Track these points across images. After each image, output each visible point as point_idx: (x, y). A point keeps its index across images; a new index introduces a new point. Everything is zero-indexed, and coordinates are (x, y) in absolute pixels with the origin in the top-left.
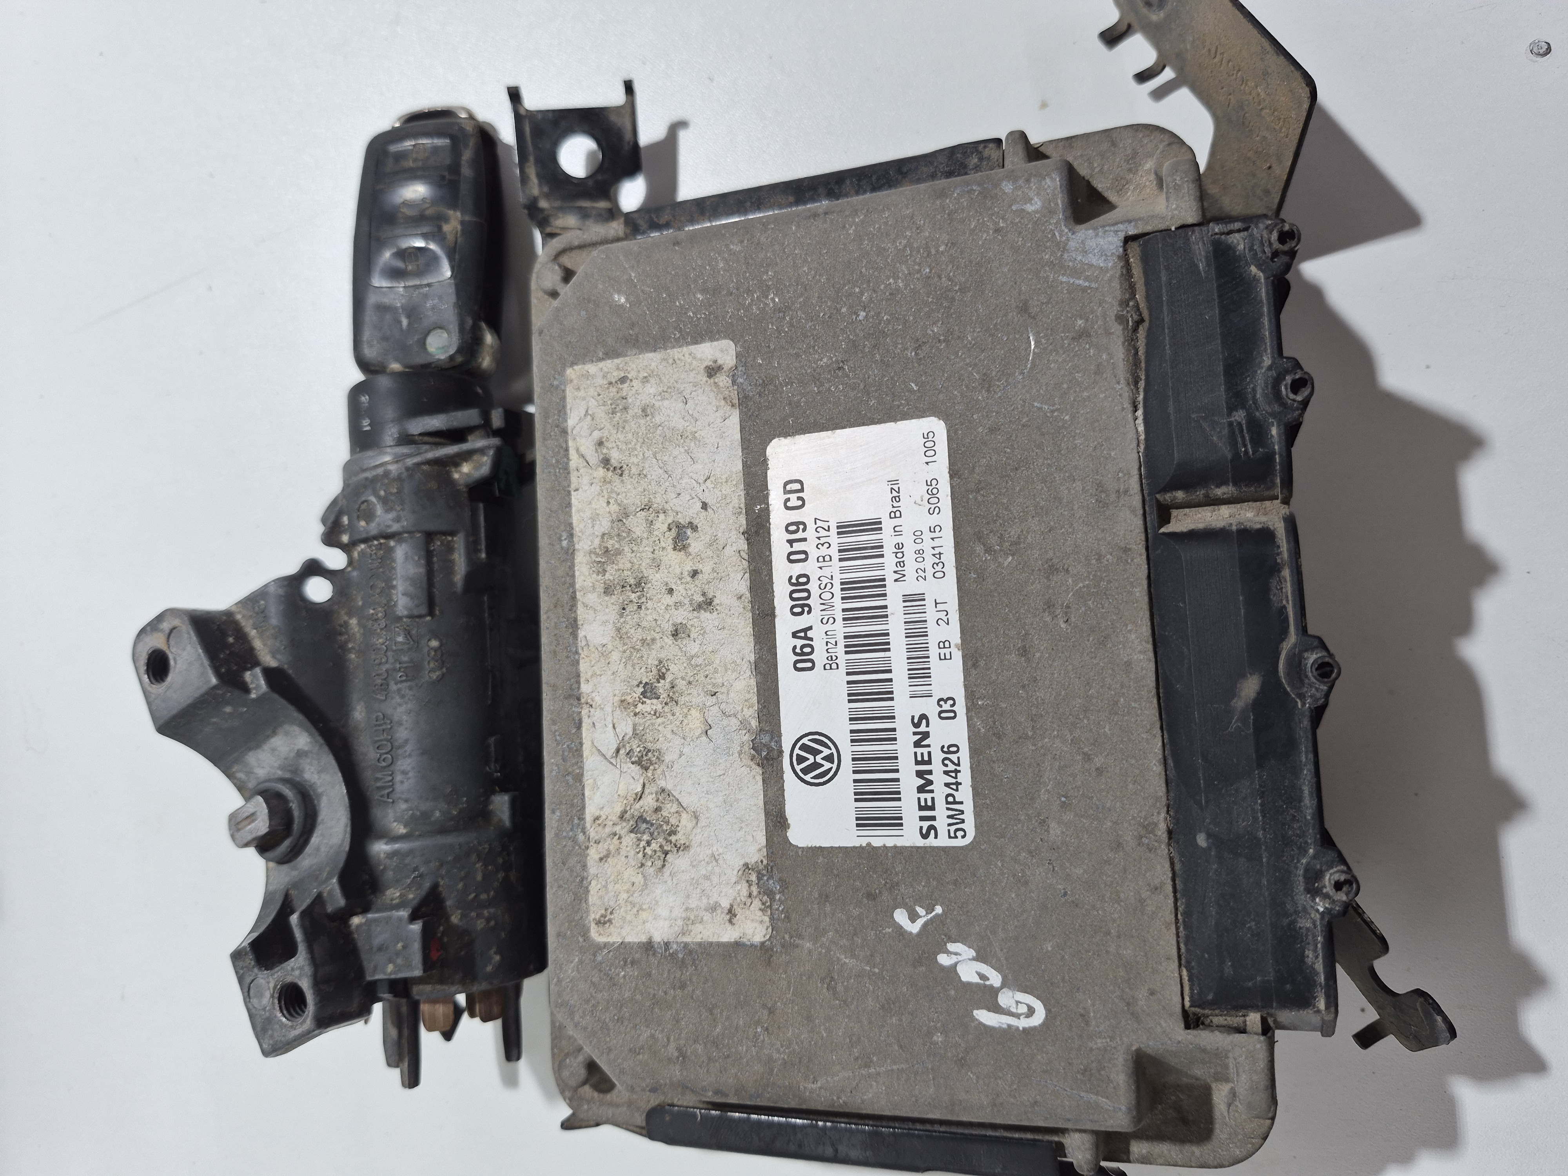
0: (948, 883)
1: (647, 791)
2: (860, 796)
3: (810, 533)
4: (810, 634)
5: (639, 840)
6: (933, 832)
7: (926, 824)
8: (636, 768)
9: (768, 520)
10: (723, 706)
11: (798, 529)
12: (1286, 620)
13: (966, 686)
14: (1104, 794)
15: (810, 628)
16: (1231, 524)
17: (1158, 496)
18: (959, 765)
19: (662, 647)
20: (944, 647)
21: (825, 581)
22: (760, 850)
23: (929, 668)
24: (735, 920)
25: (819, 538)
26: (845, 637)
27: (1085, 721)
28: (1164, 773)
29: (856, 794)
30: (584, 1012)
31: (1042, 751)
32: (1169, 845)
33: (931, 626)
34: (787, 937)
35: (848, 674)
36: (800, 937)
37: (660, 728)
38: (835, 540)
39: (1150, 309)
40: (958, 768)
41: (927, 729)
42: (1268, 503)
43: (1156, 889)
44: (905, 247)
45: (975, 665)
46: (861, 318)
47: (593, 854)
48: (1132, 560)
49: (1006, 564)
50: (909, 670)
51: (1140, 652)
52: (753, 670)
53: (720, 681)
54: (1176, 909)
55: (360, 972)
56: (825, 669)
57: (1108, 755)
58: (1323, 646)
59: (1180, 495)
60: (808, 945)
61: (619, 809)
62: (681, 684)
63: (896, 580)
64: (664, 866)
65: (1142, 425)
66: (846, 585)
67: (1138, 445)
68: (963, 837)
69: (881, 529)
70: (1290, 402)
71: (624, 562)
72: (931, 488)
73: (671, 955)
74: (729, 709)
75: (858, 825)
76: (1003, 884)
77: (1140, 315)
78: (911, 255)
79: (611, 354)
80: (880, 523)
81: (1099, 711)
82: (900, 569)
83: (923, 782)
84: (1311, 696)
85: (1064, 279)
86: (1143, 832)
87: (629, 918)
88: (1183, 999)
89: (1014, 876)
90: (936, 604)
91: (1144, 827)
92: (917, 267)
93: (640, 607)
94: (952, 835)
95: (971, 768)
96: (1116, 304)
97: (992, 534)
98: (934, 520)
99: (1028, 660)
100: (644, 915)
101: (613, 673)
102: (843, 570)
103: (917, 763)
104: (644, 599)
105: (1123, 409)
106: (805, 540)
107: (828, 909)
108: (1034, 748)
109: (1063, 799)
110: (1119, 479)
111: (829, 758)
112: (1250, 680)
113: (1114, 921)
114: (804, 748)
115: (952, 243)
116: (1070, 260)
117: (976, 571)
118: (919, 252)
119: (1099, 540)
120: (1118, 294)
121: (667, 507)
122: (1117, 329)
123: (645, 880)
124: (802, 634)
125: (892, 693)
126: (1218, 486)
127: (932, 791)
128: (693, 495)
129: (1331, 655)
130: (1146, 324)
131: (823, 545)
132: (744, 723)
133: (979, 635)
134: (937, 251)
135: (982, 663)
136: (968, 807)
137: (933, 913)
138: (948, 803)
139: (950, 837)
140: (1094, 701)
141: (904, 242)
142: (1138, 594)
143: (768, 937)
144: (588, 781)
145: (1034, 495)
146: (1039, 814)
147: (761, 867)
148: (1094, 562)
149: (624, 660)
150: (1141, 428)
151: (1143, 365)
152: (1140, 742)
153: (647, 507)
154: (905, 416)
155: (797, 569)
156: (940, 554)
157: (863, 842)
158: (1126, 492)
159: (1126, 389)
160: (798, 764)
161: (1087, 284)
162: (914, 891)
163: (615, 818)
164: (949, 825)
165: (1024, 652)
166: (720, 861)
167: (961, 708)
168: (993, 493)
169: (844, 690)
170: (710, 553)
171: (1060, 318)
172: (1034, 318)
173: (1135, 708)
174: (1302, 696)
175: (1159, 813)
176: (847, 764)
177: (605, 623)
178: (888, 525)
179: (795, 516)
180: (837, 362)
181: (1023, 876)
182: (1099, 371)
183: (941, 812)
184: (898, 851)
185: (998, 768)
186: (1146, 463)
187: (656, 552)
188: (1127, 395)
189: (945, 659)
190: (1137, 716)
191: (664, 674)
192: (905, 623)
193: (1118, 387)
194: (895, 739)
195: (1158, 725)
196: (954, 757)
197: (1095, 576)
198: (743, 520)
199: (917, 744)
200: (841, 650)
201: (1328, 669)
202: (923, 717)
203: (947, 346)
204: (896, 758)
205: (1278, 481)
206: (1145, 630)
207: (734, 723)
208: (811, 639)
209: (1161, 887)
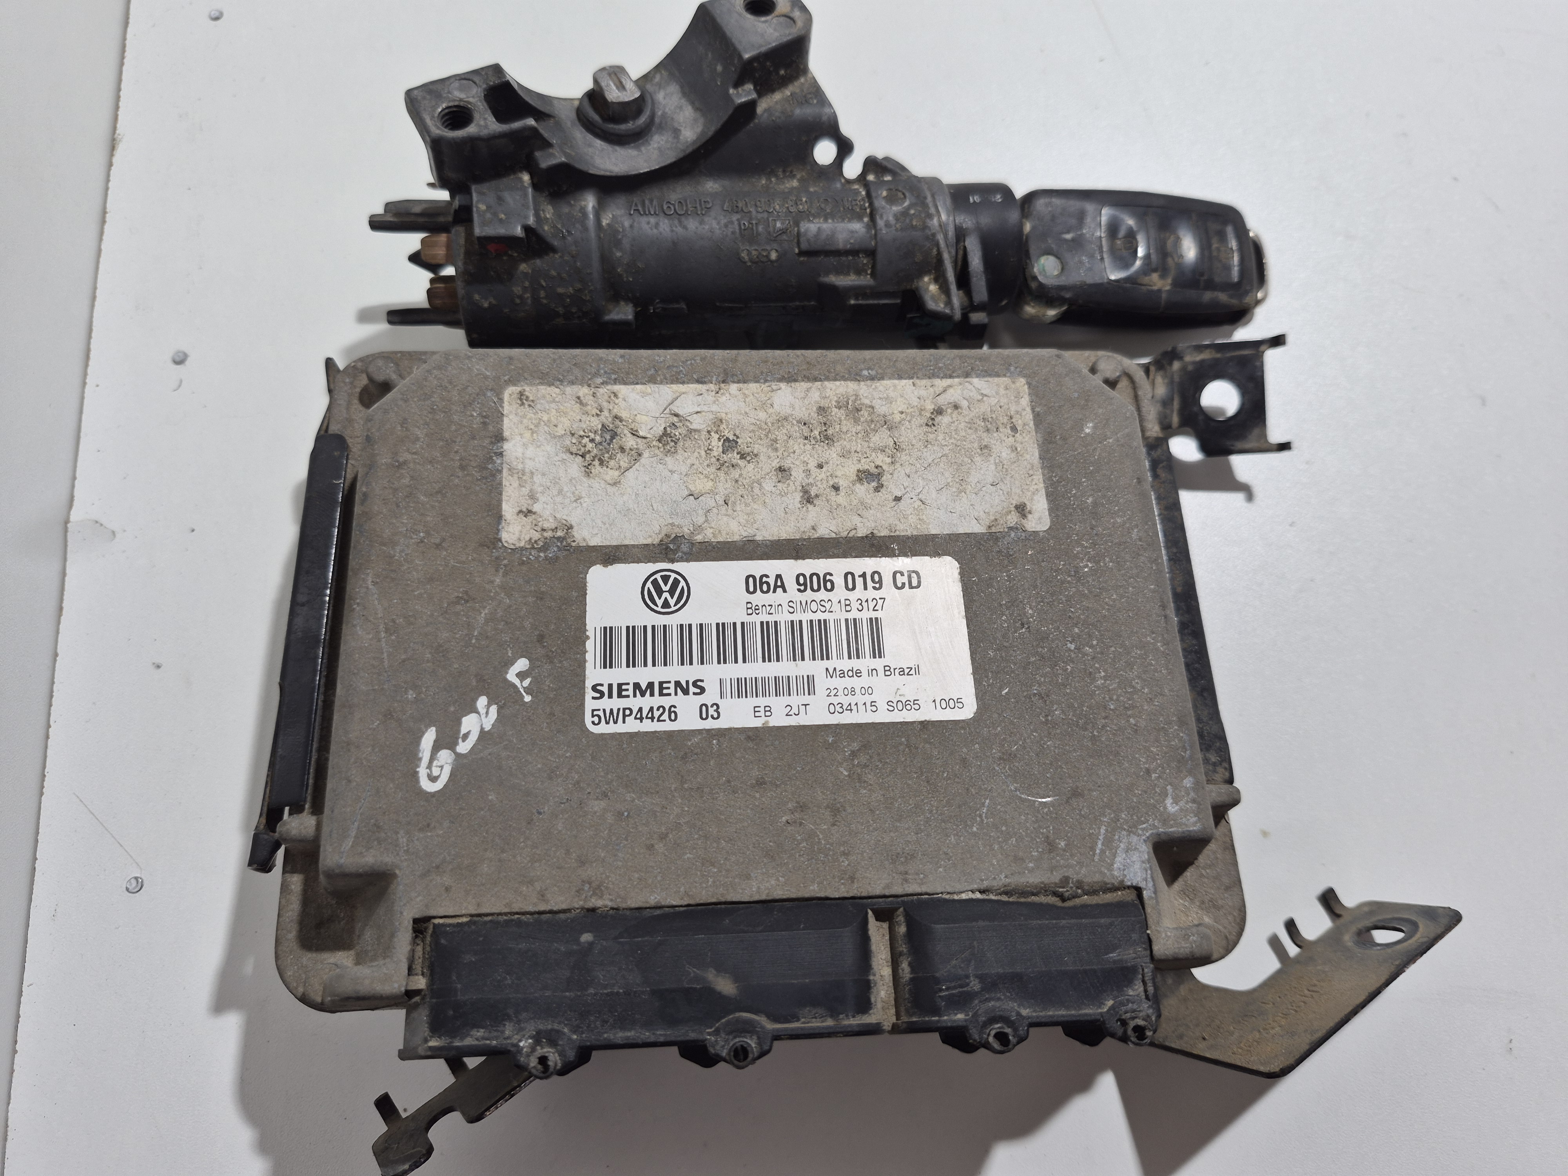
0: (552, 708)
1: (639, 440)
2: (631, 631)
3: (871, 593)
4: (779, 590)
5: (595, 432)
6: (598, 695)
7: (605, 689)
8: (660, 431)
9: (884, 556)
10: (715, 510)
11: (876, 583)
12: (787, 1021)
13: (730, 729)
14: (630, 851)
15: (785, 591)
16: (875, 975)
17: (901, 909)
18: (659, 720)
19: (769, 457)
20: (765, 711)
21: (828, 605)
22: (584, 540)
23: (746, 697)
24: (521, 515)
25: (867, 601)
26: (776, 622)
27: (696, 836)
28: (648, 906)
29: (634, 627)
30: (440, 379)
31: (670, 796)
32: (582, 908)
33: (784, 700)
34: (505, 562)
35: (743, 624)
36: (505, 574)
37: (696, 454)
38: (865, 615)
39: (1074, 908)
40: (655, 720)
41: (691, 693)
42: (893, 1011)
43: (543, 896)
44: (1133, 687)
45: (749, 738)
46: (1069, 645)
47: (584, 391)
48: (843, 884)
49: (841, 769)
50: (746, 679)
51: (759, 888)
52: (747, 539)
53: (738, 508)
54: (523, 914)
55: (479, 180)
56: (747, 603)
57: (665, 856)
58: (763, 1054)
59: (902, 929)
60: (498, 581)
61: (624, 415)
62: (735, 474)
63: (827, 669)
64: (572, 453)
65: (967, 897)
66: (823, 625)
67: (948, 893)
68: (593, 723)
69: (875, 657)
70: (988, 1031)
71: (847, 425)
72: (912, 704)
73: (491, 457)
74: (712, 516)
75: (605, 628)
76: (549, 757)
77: (1069, 899)
78: (1126, 692)
79: (1038, 418)
80: (880, 657)
81: (705, 849)
82: (838, 673)
83: (644, 688)
84: (716, 1041)
85: (1103, 831)
86: (594, 885)
87: (525, 421)
88: (441, 917)
89: (557, 767)
90: (806, 705)
91: (599, 887)
92: (1115, 697)
93: (806, 438)
94: (595, 713)
95: (656, 732)
96: (1080, 877)
97: (868, 757)
98: (882, 705)
99: (753, 786)
100: (528, 434)
101: (746, 413)
102: (837, 622)
103: (661, 684)
104: (813, 442)
105: (982, 880)
106: (866, 588)
107: (531, 599)
108: (673, 789)
109: (626, 814)
110: (917, 874)
111: (666, 604)
112: (732, 986)
113: (514, 857)
114: (676, 582)
115: (1136, 730)
116: (1119, 837)
117: (834, 742)
118: (1129, 699)
119: (862, 854)
120: (1088, 880)
121: (898, 465)
122: (1056, 877)
123: (559, 437)
124: (779, 583)
125: (725, 662)
126: (910, 964)
127: (635, 696)
128: (908, 489)
129: (754, 1060)
130: (1060, 904)
131: (861, 604)
132: (699, 529)
133: (777, 742)
134: (1130, 716)
135: (751, 745)
136: (619, 728)
137: (524, 694)
138: (624, 709)
139: (593, 711)
140: (715, 845)
141: (1139, 687)
142: (811, 888)
143: (506, 545)
144: (649, 388)
145: (904, 797)
146: (613, 792)
147: (569, 540)
148: (842, 849)
149: (758, 423)
150: (964, 896)
151: (1022, 900)
152: (676, 885)
153: (897, 447)
154: (978, 683)
155: (839, 581)
156: (851, 710)
157: (590, 633)
158: (906, 880)
159: (1001, 884)
160: (661, 576)
161: (1098, 851)
162: (544, 677)
163: (615, 411)
164: (604, 711)
165: (760, 783)
166: (574, 504)
167: (710, 724)
168: (906, 759)
169: (728, 620)
170: (855, 502)
171: (1066, 826)
172: (1067, 802)
173: (708, 882)
174: (717, 1032)
175: (611, 900)
176: (660, 620)
177: (792, 406)
178: (878, 663)
179: (887, 580)
180: (1028, 623)
181: (556, 775)
182: (1017, 859)
183: (616, 703)
184: (582, 664)
185: (655, 756)
186: (932, 899)
187: (856, 454)
188: (995, 884)
189: (755, 712)
190: (701, 884)
191: (745, 458)
192: (789, 677)
193: (1002, 876)
194: (682, 664)
195: (692, 902)
196: (665, 716)
197: (829, 849)
198: (884, 533)
199: (678, 684)
200: (765, 618)
201: (742, 1057)
202: (703, 690)
203: (1042, 723)
204: (665, 665)
205: (914, 1019)
206: (779, 894)
207: (700, 520)
208: (774, 591)
209: (544, 900)
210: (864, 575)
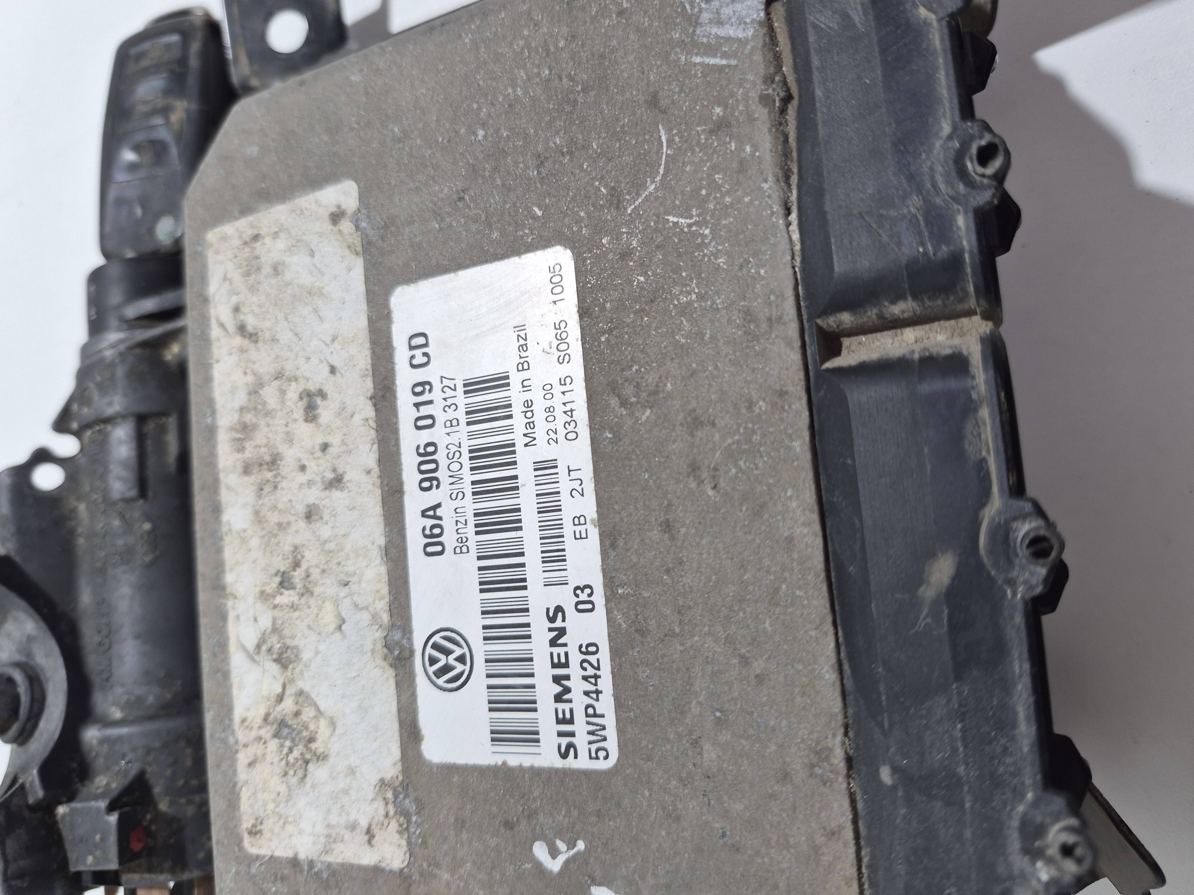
0: (590, 813)
1: (288, 692)
2: (495, 706)
3: (436, 395)
4: (439, 512)
5: (282, 746)
6: (572, 751)
7: (564, 741)
8: (274, 668)
9: (393, 383)
10: (355, 598)
11: (424, 389)
12: (987, 477)
13: (604, 571)
14: (766, 708)
15: (439, 505)
16: (913, 352)
17: (819, 321)
18: (598, 669)
19: (297, 532)
20: (580, 524)
21: (453, 449)
22: (395, 764)
23: (564, 550)
24: (374, 842)
25: (445, 399)
26: (476, 515)
27: (741, 615)
28: (838, 683)
29: (490, 702)
31: (692, 652)
32: (848, 776)
33: (565, 500)
34: (425, 865)
35: (479, 558)
36: (438, 865)
37: (298, 622)
38: (462, 400)
39: (799, 81)
40: (598, 673)
41: (562, 625)
42: (965, 321)
43: (833, 833)
44: (523, 49)
45: (613, 545)
46: (480, 138)
47: (243, 758)
48: (790, 406)
49: (644, 418)
50: (543, 552)
51: (804, 524)
52: (384, 556)
53: (351, 569)
54: (859, 859)
55: (64, 864)
56: (455, 553)
57: (769, 658)
58: (1039, 511)
59: (846, 318)
60: (446, 876)
61: (262, 711)
62: (315, 573)
63: (526, 445)
64: (305, 776)
65: (797, 232)
66: (475, 453)
67: (793, 258)
68: (606, 757)
69: (508, 384)
70: (978, 178)
71: (259, 438)
72: (559, 332)
73: (316, 874)
74: (361, 601)
75: (493, 740)
76: (652, 819)
77: (788, 90)
78: (529, 57)
80: (507, 377)
81: (756, 601)
82: (530, 431)
83: (559, 689)
84: (1024, 584)
85: (698, 60)
86: (815, 760)
87: (277, 830)
89: (664, 809)
90: (570, 471)
91: (817, 753)
92: (536, 70)
93: (276, 487)
94: (593, 755)
95: (613, 673)
96: (759, 81)
97: (627, 384)
98: (564, 370)
99: (673, 538)
100: (290, 828)
101: (254, 562)
102: (471, 436)
103: (554, 666)
104: (279, 479)
105: (773, 213)
106: (430, 402)
107: (465, 836)
108: (682, 648)
109: (718, 714)
110: (770, 304)
111: (461, 659)
112: (942, 560)
113: (783, 871)
114: (436, 647)
115: (572, 36)
116: (704, 36)
117: (611, 431)
118: (537, 52)
119: (749, 382)
120: (761, 70)
121: (298, 373)
122: (762, 113)
123: (289, 790)
124: (431, 513)
125: (524, 580)
126: (893, 302)
127: (570, 701)
128: (323, 358)
129: (1050, 524)
130: (795, 103)
131: (449, 407)
132: (375, 617)
133: (617, 507)
134: (557, 48)
135: (621, 543)
136: (610, 721)
137: (575, 850)
138: (587, 715)
139: (591, 758)
140: (750, 588)
141: (522, 43)
142: (798, 450)
143: (406, 863)
144: (235, 678)
145: (673, 332)
146: (691, 733)
147: (397, 784)
148: (744, 411)
149: (263, 547)
150: (796, 236)
151: (795, 155)
152: (808, 642)
153: (279, 376)
154: (530, 248)
155: (425, 436)
156: (572, 411)
157: (498, 760)
158: (780, 319)
159: (775, 187)
160: (431, 665)
161: (724, 62)
162: (554, 822)
163: (259, 721)
164: (590, 743)
165: (667, 527)
166: (358, 774)
167: (599, 599)
168: (627, 333)
169: (475, 577)
170: (339, 423)
171: (695, 109)
172: (664, 112)
173: (800, 597)
174: (1012, 583)
175: (834, 735)
176: (480, 668)
177: (245, 505)
178: (515, 379)
179: (420, 375)
180: (458, 192)
181: (673, 810)
182: (742, 168)
183: (580, 726)
184: (535, 771)
185: (643, 673)
186: (803, 280)
187: (290, 425)
188: (776, 195)
189: (581, 538)
190: (804, 607)
191: (300, 561)
192: (537, 495)
193: (766, 186)
194: (529, 637)
195: (829, 619)
196: (593, 659)
197: (746, 428)
198: (369, 384)
199: (553, 643)
200: (471, 529)
201: (1045, 544)
202: (559, 609)
203: (571, 159)
204: (531, 660)
205: (974, 289)
206: (809, 495)
207: (366, 616)
208: (440, 518)
209: (839, 833)
210: (417, 405)
